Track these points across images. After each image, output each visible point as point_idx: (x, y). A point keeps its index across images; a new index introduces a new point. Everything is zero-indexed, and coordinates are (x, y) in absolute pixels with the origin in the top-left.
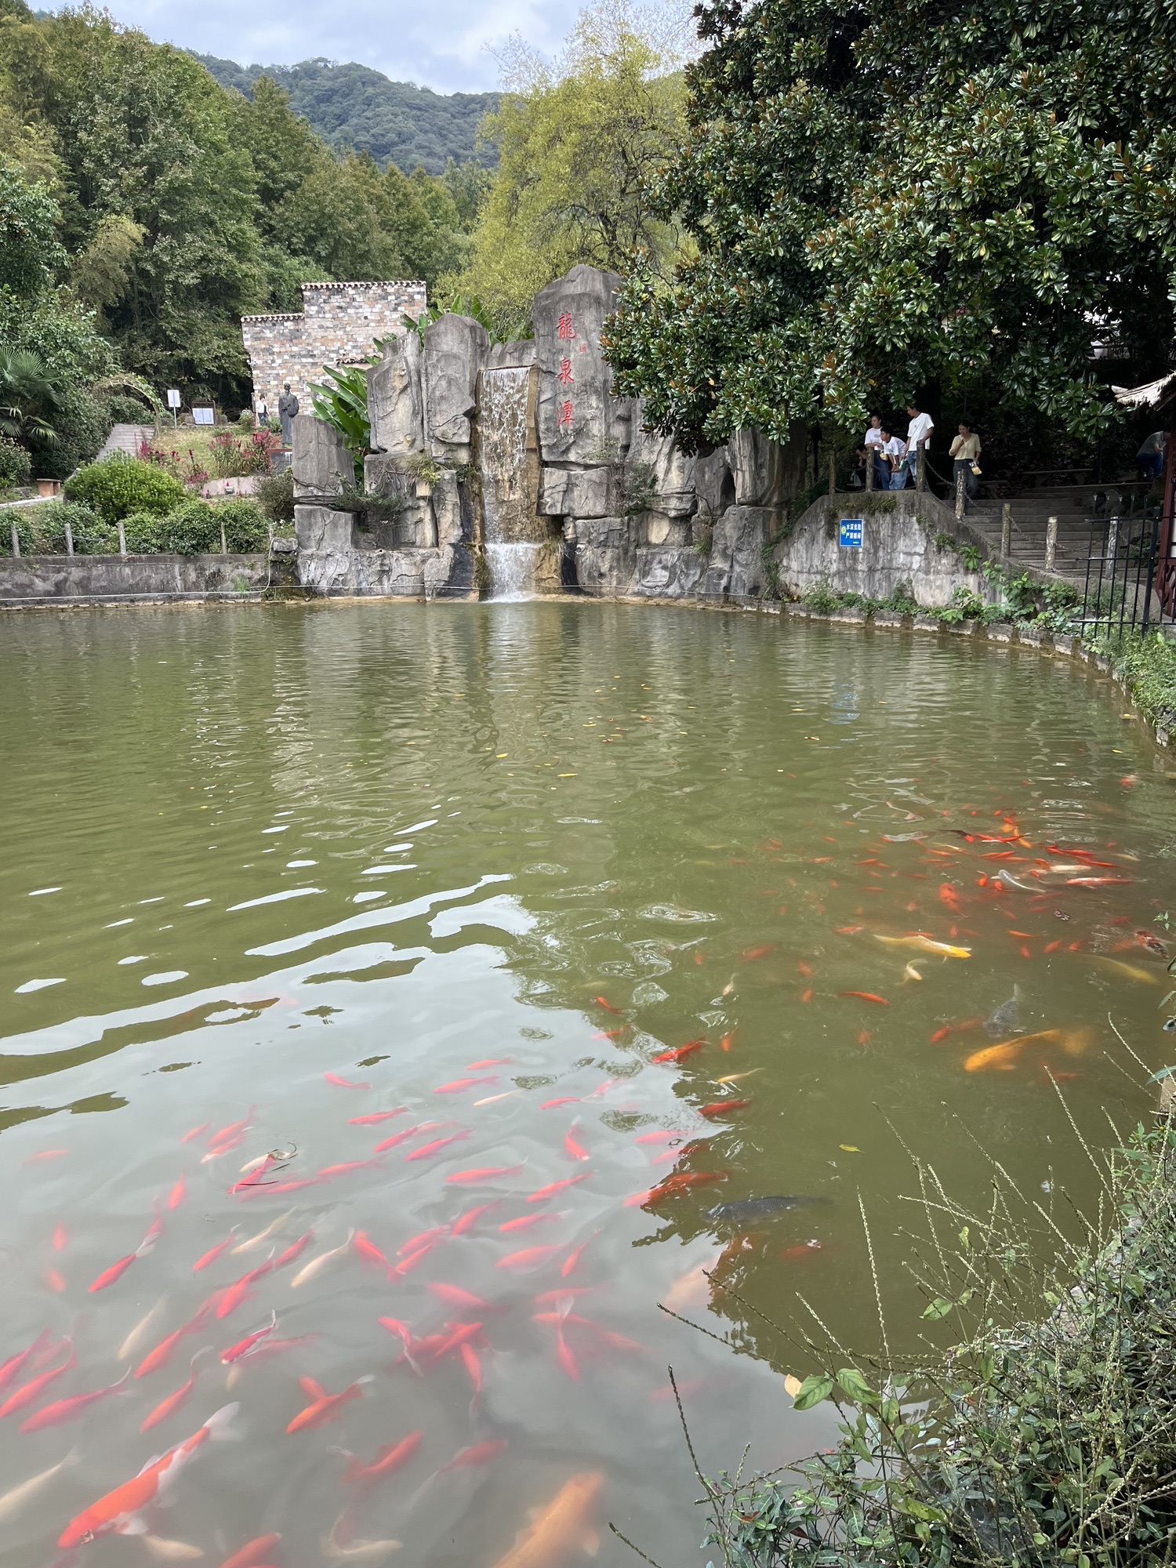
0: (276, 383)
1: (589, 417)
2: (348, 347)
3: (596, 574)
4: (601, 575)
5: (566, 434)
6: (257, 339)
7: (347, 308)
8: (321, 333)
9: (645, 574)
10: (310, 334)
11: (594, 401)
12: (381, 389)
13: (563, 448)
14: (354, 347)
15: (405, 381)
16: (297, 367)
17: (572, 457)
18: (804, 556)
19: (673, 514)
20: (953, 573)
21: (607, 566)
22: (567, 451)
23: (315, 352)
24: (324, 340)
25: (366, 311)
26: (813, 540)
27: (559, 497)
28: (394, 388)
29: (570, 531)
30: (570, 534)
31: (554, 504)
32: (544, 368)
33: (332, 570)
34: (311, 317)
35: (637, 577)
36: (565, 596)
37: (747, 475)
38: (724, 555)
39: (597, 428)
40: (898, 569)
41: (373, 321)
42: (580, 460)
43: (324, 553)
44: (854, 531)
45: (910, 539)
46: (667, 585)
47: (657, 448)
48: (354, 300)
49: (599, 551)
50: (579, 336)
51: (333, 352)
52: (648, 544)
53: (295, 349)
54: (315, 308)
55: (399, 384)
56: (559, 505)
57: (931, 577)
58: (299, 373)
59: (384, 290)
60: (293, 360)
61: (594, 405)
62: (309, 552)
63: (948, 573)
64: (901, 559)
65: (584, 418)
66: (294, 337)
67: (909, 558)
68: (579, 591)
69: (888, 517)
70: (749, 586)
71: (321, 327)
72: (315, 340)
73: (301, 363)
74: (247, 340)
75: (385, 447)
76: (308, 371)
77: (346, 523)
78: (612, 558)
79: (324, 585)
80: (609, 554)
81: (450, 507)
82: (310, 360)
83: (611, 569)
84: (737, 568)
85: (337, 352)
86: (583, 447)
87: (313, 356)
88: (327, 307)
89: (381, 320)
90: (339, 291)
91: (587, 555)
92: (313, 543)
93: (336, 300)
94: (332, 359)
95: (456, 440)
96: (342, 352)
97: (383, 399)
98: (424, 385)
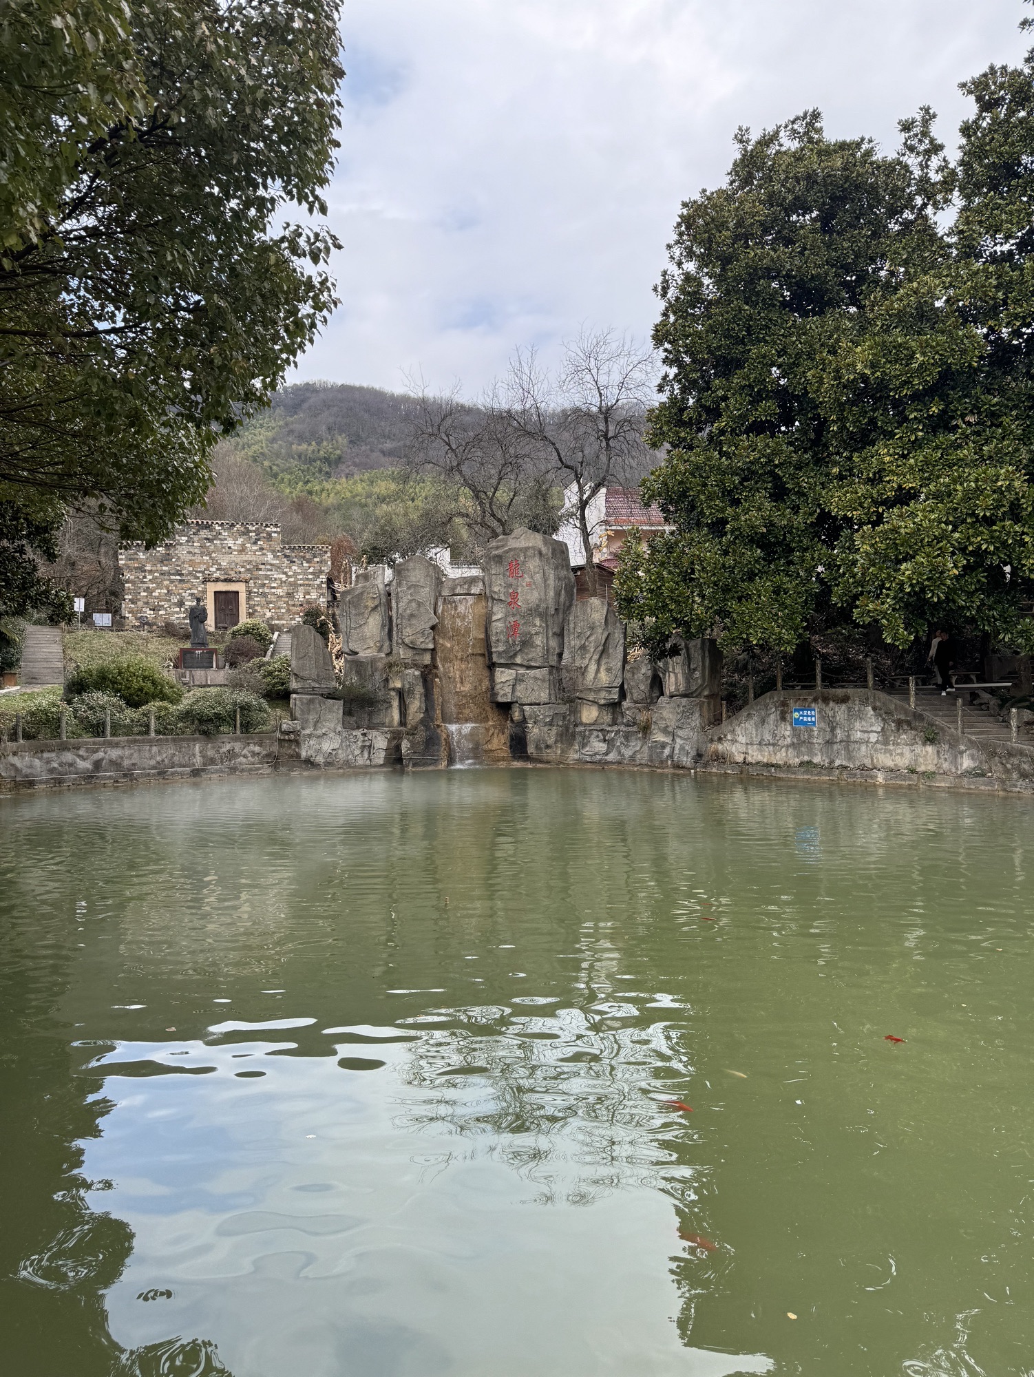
0: (145, 594)
1: (533, 632)
2: (213, 569)
3: (543, 746)
4: (548, 747)
5: (514, 644)
6: (130, 559)
7: (213, 540)
8: (190, 557)
9: (583, 745)
10: (179, 558)
11: (538, 622)
12: (355, 607)
13: (512, 654)
14: (217, 569)
15: (377, 602)
16: (166, 583)
17: (518, 660)
18: (754, 732)
19: (602, 702)
20: (912, 745)
21: (553, 739)
22: (515, 655)
23: (184, 572)
24: (191, 563)
25: (230, 543)
26: (763, 721)
27: (508, 690)
28: (366, 607)
29: (517, 714)
30: (517, 716)
31: (504, 695)
32: (496, 597)
33: (327, 746)
34: (181, 544)
35: (577, 747)
36: (515, 763)
37: (680, 676)
38: (665, 731)
39: (539, 641)
40: (856, 742)
41: (235, 550)
42: (525, 663)
43: (319, 732)
44: (807, 716)
45: (866, 722)
46: (607, 754)
47: (588, 656)
48: (220, 534)
49: (546, 729)
50: (525, 576)
51: (199, 572)
52: (582, 724)
53: (164, 568)
54: (184, 539)
55: (371, 604)
56: (509, 695)
57: (891, 747)
58: (167, 588)
59: (246, 528)
60: (162, 577)
61: (538, 624)
62: (307, 732)
63: (907, 745)
64: (858, 735)
65: (529, 633)
66: (166, 559)
67: (866, 735)
68: (528, 758)
69: (843, 707)
70: (693, 753)
71: (189, 552)
72: (183, 563)
73: (170, 580)
74: (122, 559)
75: (357, 650)
76: (176, 586)
77: (338, 709)
78: (557, 734)
79: (320, 759)
80: (554, 731)
81: (418, 696)
82: (178, 578)
83: (556, 742)
84: (678, 741)
85: (203, 572)
86: (527, 654)
87: (181, 575)
88: (196, 538)
89: (243, 550)
90: (208, 527)
91: (534, 732)
92: (311, 725)
93: (204, 533)
94: (198, 578)
95: (423, 646)
96: (207, 572)
97: (356, 615)
98: (394, 605)
